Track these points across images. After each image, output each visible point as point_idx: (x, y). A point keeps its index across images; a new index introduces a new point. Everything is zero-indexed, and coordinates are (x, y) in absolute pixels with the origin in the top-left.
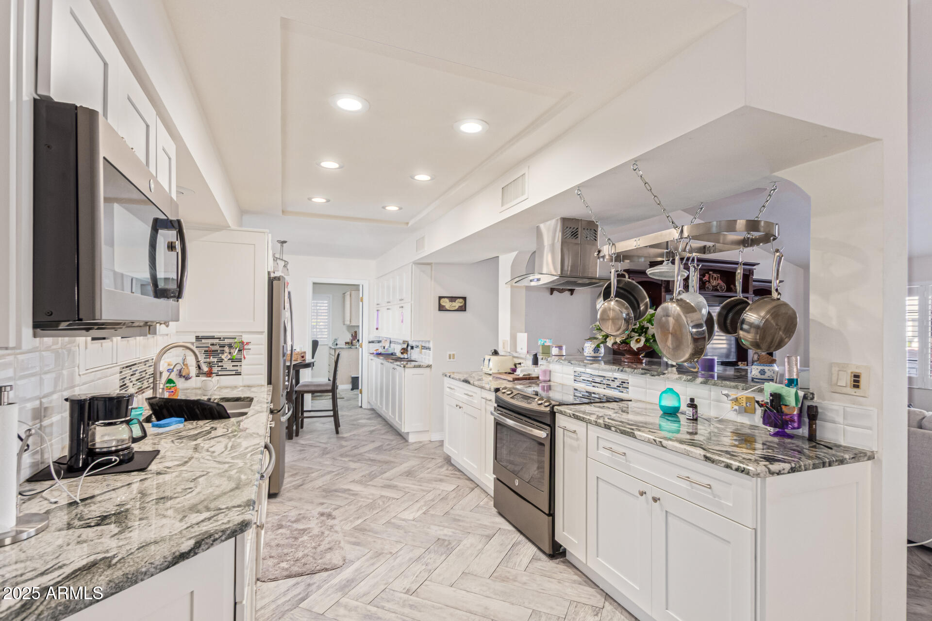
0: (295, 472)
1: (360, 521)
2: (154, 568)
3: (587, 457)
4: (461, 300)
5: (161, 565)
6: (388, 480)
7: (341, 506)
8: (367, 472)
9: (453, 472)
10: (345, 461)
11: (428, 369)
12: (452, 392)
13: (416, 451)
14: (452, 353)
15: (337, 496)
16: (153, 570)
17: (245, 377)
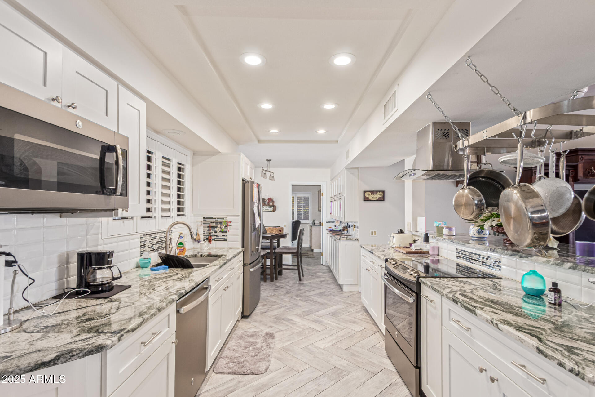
0: (265, 303)
1: (289, 343)
2: (19, 369)
3: (442, 325)
4: (381, 193)
5: (24, 368)
6: (318, 317)
7: (281, 331)
8: (307, 309)
9: (365, 317)
10: (297, 300)
11: (356, 242)
12: (365, 258)
13: (345, 299)
14: (374, 231)
15: (283, 323)
16: (18, 371)
17: (229, 242)
